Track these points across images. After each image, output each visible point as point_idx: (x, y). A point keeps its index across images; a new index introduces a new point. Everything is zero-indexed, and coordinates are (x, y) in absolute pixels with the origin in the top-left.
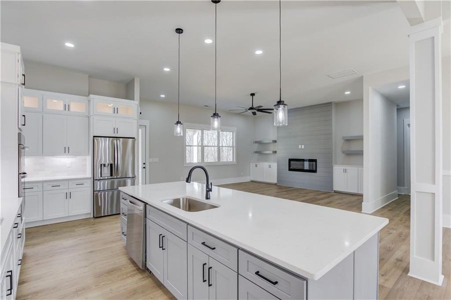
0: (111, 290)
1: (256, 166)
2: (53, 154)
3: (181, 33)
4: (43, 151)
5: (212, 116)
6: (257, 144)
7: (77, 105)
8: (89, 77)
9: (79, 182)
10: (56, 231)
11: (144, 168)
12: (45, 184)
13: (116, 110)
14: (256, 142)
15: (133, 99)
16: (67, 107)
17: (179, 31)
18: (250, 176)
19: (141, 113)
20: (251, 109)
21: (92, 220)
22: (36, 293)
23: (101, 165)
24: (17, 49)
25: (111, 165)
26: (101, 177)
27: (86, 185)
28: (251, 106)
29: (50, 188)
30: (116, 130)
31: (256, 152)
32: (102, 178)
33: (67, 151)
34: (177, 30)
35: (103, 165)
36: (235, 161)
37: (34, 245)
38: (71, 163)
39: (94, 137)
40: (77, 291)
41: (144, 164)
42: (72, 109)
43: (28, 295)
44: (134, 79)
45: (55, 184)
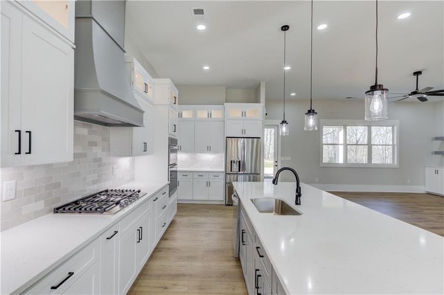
0: (209, 266)
1: (437, 172)
2: (202, 152)
3: (288, 29)
4: (194, 149)
5: (306, 114)
6: (439, 142)
7: (216, 113)
8: (226, 88)
9: (215, 174)
10: (198, 209)
11: (276, 166)
12: (194, 173)
13: (244, 114)
14: (437, 139)
15: (259, 102)
16: (210, 115)
17: (285, 28)
18: (424, 185)
19: (266, 114)
20: (414, 93)
21: (224, 207)
22: (169, 249)
23: (231, 161)
24: (168, 81)
25: (239, 162)
26: (231, 171)
27: (220, 177)
28: (414, 90)
29: (197, 177)
30: (244, 131)
31: (436, 153)
32: (232, 173)
33: (209, 149)
34: (282, 27)
35: (233, 162)
36: (396, 163)
37: (182, 216)
38: (213, 159)
39: (227, 137)
40: (189, 257)
41: (276, 162)
42: (213, 116)
43: (163, 249)
44: (260, 84)
45: (201, 174)
